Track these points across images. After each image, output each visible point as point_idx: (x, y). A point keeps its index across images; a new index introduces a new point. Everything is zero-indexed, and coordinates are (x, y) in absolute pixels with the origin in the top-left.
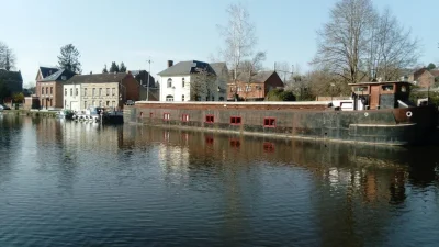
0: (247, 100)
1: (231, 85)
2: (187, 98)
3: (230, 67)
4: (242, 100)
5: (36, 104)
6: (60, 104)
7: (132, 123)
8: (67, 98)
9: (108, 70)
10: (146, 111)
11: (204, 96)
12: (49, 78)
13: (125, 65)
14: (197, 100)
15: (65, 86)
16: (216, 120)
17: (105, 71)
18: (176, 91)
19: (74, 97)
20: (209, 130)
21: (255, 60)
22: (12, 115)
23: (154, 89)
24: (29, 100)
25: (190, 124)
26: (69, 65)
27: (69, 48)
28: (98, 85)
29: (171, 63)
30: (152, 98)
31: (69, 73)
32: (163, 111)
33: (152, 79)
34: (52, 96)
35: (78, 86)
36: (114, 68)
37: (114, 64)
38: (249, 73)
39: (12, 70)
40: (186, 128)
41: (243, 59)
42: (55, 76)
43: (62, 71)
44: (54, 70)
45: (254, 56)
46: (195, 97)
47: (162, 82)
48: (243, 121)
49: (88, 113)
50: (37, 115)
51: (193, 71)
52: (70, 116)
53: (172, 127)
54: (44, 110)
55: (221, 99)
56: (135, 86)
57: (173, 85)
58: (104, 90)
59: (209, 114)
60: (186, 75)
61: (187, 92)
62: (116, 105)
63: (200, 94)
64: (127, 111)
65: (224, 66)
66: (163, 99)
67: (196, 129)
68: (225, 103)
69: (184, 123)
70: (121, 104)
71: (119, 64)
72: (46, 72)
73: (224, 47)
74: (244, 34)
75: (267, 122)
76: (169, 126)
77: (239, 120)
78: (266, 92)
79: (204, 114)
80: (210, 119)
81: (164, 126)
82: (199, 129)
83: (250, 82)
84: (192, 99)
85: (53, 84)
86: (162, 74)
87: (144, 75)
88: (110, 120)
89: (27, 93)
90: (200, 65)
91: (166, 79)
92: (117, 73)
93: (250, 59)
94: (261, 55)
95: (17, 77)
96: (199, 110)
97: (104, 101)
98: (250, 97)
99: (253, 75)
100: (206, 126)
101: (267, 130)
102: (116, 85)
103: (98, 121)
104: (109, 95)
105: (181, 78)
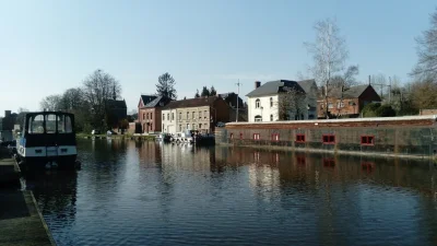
0: (340, 117)
1: (321, 102)
2: (276, 118)
3: (319, 85)
4: (334, 117)
5: (139, 129)
6: (158, 128)
7: (224, 144)
8: (165, 122)
9: (200, 94)
10: (237, 132)
11: (292, 115)
12: (149, 105)
13: (215, 89)
14: (286, 119)
15: (163, 112)
16: (307, 139)
17: (197, 95)
18: (265, 111)
19: (171, 123)
20: (300, 149)
21: (347, 75)
22: (118, 139)
23: (243, 110)
24: (132, 125)
25: (279, 143)
26: (165, 92)
27: (166, 77)
28: (191, 109)
29: (258, 84)
30: (241, 119)
31: (166, 100)
32: (253, 131)
33: (240, 100)
34: (152, 121)
35: (174, 111)
36: (205, 91)
37: (205, 89)
38: (341, 88)
39: (118, 99)
40: (275, 148)
41: (334, 75)
42: (154, 103)
43: (160, 98)
44: (154, 98)
45: (346, 71)
46: (283, 116)
47: (251, 103)
48: (337, 140)
49: (183, 135)
50: (140, 138)
51: (281, 90)
52: (168, 139)
53: (261, 147)
54: (145, 134)
55: (311, 117)
56: (225, 108)
57: (262, 104)
58: (197, 114)
59: (300, 133)
60: (274, 94)
61: (275, 111)
62: (208, 127)
63: (289, 113)
64: (218, 132)
65: (313, 84)
66: (251, 120)
67: (285, 148)
68: (316, 122)
69: (274, 143)
70: (213, 126)
71: (209, 88)
72: (146, 99)
73: (312, 64)
74: (334, 48)
75: (364, 140)
76: (259, 147)
77: (332, 139)
78: (361, 109)
79: (294, 134)
80: (301, 138)
81: (254, 146)
82: (290, 149)
83: (343, 97)
84: (280, 119)
85: (153, 110)
86: (250, 95)
87: (233, 97)
88: (202, 142)
89: (131, 119)
90: (288, 84)
91: (254, 100)
92: (208, 98)
93: (342, 74)
94: (353, 69)
95: (123, 105)
96: (290, 128)
97: (197, 124)
98: (343, 113)
99: (345, 90)
100: (297, 145)
101: (365, 149)
102: (207, 108)
103: (192, 143)
104: (201, 118)
105: (268, 98)
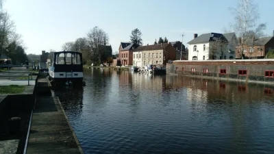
0: (251, 58)
1: (239, 48)
2: (207, 58)
3: (238, 36)
4: (247, 58)
5: (119, 63)
6: (131, 63)
7: (172, 74)
8: (135, 60)
9: (157, 42)
10: (180, 67)
11: (218, 56)
12: (126, 49)
13: (167, 39)
14: (213, 59)
15: (134, 53)
16: (228, 72)
17: (156, 43)
18: (199, 53)
19: (139, 60)
20: (222, 79)
21: (258, 30)
22: (107, 69)
23: (185, 53)
24: (115, 61)
25: (209, 75)
26: (136, 41)
27: (136, 31)
28: (151, 52)
29: (196, 35)
30: (183, 59)
31: (136, 45)
32: (190, 66)
33: (184, 46)
34: (127, 59)
35: (141, 53)
36: (161, 41)
37: (161, 39)
38: (252, 39)
39: (107, 45)
40: (205, 77)
41: (249, 29)
42: (129, 47)
43: (132, 44)
44: (128, 44)
45: (257, 27)
46: (212, 57)
47: (190, 48)
48: (248, 73)
49: (146, 68)
50: (120, 69)
51: (211, 39)
52: (136, 70)
53: (198, 76)
54: (123, 66)
55: (231, 58)
56: (174, 51)
57: (197, 49)
58: (155, 55)
59: (223, 68)
60: (206, 42)
61: (206, 53)
62: (162, 63)
63: (216, 55)
64: (168, 66)
65: (234, 35)
66: (190, 59)
67: (212, 78)
68: (234, 61)
69: (205, 74)
70: (165, 63)
71: (163, 38)
72: (124, 45)
73: (234, 22)
74: (249, 12)
75: (267, 73)
76: (194, 76)
77: (245, 72)
78: (266, 53)
79: (219, 68)
80: (223, 71)
81: (192, 76)
82: (216, 78)
83: (254, 45)
84: (210, 58)
85: (128, 52)
86: (190, 43)
87: (179, 44)
88: (158, 72)
89: (114, 57)
90: (216, 35)
91: (193, 46)
92: (162, 44)
93: (254, 29)
94: (263, 25)
95: (110, 48)
96: (216, 65)
97: (155, 61)
98: (253, 56)
99: (255, 40)
100: (220, 76)
101: (267, 80)
102: (162, 51)
103: (151, 73)
104: (158, 57)
105: (203, 45)
